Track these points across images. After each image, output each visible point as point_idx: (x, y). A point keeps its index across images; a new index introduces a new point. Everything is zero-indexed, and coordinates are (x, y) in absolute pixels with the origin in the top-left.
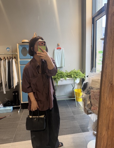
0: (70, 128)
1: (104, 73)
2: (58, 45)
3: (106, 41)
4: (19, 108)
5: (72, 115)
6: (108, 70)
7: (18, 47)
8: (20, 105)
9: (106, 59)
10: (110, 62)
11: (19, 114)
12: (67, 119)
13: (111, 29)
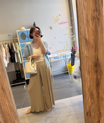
0: (68, 93)
2: (51, 28)
5: (69, 84)
6: (82, 30)
7: (17, 33)
8: (25, 81)
10: (82, 24)
11: (25, 88)
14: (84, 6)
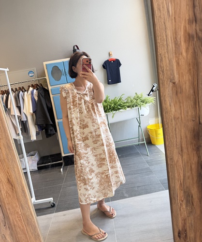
0: (144, 186)
4: (62, 165)
5: (147, 166)
8: (62, 160)
9: (158, 48)
11: (62, 173)
12: (138, 173)
14: (168, 12)
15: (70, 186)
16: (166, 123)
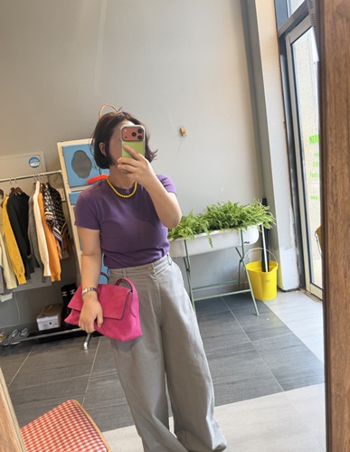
0: (243, 381)
1: (329, 197)
2: (182, 133)
3: (326, 99)
5: (247, 340)
7: (60, 154)
9: (330, 154)
10: (344, 161)
12: (232, 355)
13: (335, 58)
15: (104, 380)
16: (333, 312)
